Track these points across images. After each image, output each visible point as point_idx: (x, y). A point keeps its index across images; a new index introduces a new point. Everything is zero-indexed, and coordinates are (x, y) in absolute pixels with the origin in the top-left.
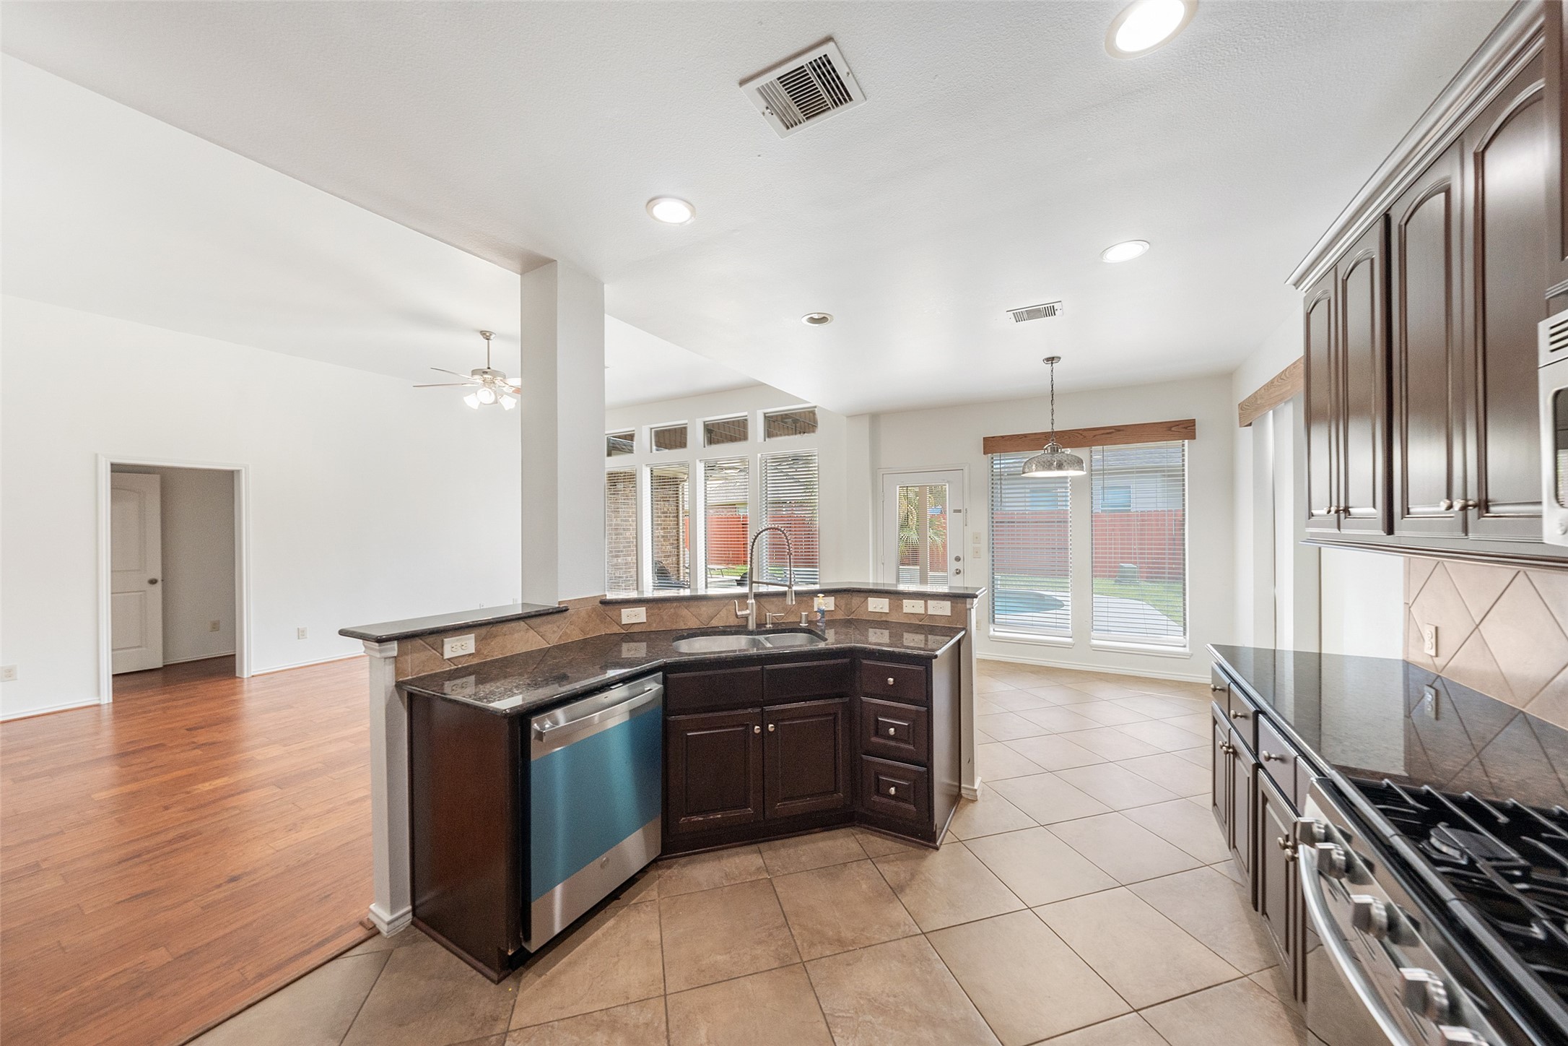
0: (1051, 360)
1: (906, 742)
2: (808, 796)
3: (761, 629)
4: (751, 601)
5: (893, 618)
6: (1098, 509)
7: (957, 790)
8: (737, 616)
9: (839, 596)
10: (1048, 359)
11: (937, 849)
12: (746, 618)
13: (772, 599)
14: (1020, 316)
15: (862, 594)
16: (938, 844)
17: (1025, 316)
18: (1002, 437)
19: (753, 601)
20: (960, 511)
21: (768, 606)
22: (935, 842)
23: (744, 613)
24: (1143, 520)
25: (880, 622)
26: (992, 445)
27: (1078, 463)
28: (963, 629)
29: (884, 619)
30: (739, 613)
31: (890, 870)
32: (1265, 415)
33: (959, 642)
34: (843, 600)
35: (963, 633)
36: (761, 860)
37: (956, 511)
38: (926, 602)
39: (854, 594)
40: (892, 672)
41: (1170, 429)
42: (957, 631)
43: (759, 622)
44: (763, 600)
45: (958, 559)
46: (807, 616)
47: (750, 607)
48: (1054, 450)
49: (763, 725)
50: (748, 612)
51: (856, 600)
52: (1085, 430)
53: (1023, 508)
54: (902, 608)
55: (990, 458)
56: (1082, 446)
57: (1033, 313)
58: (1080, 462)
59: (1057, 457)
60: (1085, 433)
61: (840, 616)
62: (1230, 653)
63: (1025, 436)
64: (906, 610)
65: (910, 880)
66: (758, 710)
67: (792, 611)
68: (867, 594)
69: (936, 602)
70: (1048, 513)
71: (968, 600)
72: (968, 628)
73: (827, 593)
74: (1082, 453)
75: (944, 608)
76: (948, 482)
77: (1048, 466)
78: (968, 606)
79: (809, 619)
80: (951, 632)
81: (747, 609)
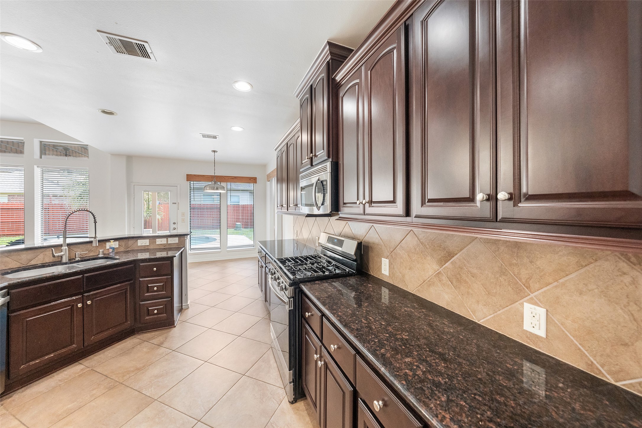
0: (214, 151)
1: (162, 291)
2: (111, 328)
3: (71, 261)
4: (65, 248)
5: (152, 247)
6: (229, 203)
7: (181, 307)
8: (54, 256)
9: (121, 241)
10: (213, 151)
11: (175, 327)
12: (61, 257)
13: (78, 246)
14: (204, 136)
15: (135, 239)
16: (175, 325)
17: (206, 136)
18: (195, 175)
19: (66, 247)
20: (175, 203)
21: (75, 249)
22: (174, 325)
23: (60, 254)
24: (243, 208)
25: (144, 250)
26: (190, 178)
27: (223, 188)
28: (184, 247)
29: (146, 248)
30: (56, 255)
31: (155, 341)
32: (272, 179)
33: (182, 252)
34: (123, 243)
35: (183, 248)
36: (83, 366)
37: (173, 203)
38: (167, 239)
39: (130, 239)
40: (155, 266)
41: (250, 179)
42: (181, 248)
43: (69, 258)
44: (71, 247)
45: (174, 223)
46: (103, 252)
47: (64, 251)
48: (215, 183)
49: (83, 302)
50: (62, 253)
51: (131, 242)
52: (225, 176)
53: (200, 203)
54: (156, 242)
55: (189, 183)
56: (224, 182)
57: (209, 136)
58: (224, 188)
59: (216, 186)
60: (225, 178)
61: (122, 249)
62: (264, 243)
63: (204, 176)
64: (157, 243)
65: (165, 340)
66: (80, 296)
67: (92, 251)
68: (137, 239)
69: (172, 238)
70: (210, 205)
71: (185, 236)
72: (185, 246)
73: (115, 240)
74: (223, 184)
75: (176, 240)
76: (170, 191)
77: (213, 189)
78: (185, 239)
79: (104, 253)
80: (178, 249)
81: (62, 252)
